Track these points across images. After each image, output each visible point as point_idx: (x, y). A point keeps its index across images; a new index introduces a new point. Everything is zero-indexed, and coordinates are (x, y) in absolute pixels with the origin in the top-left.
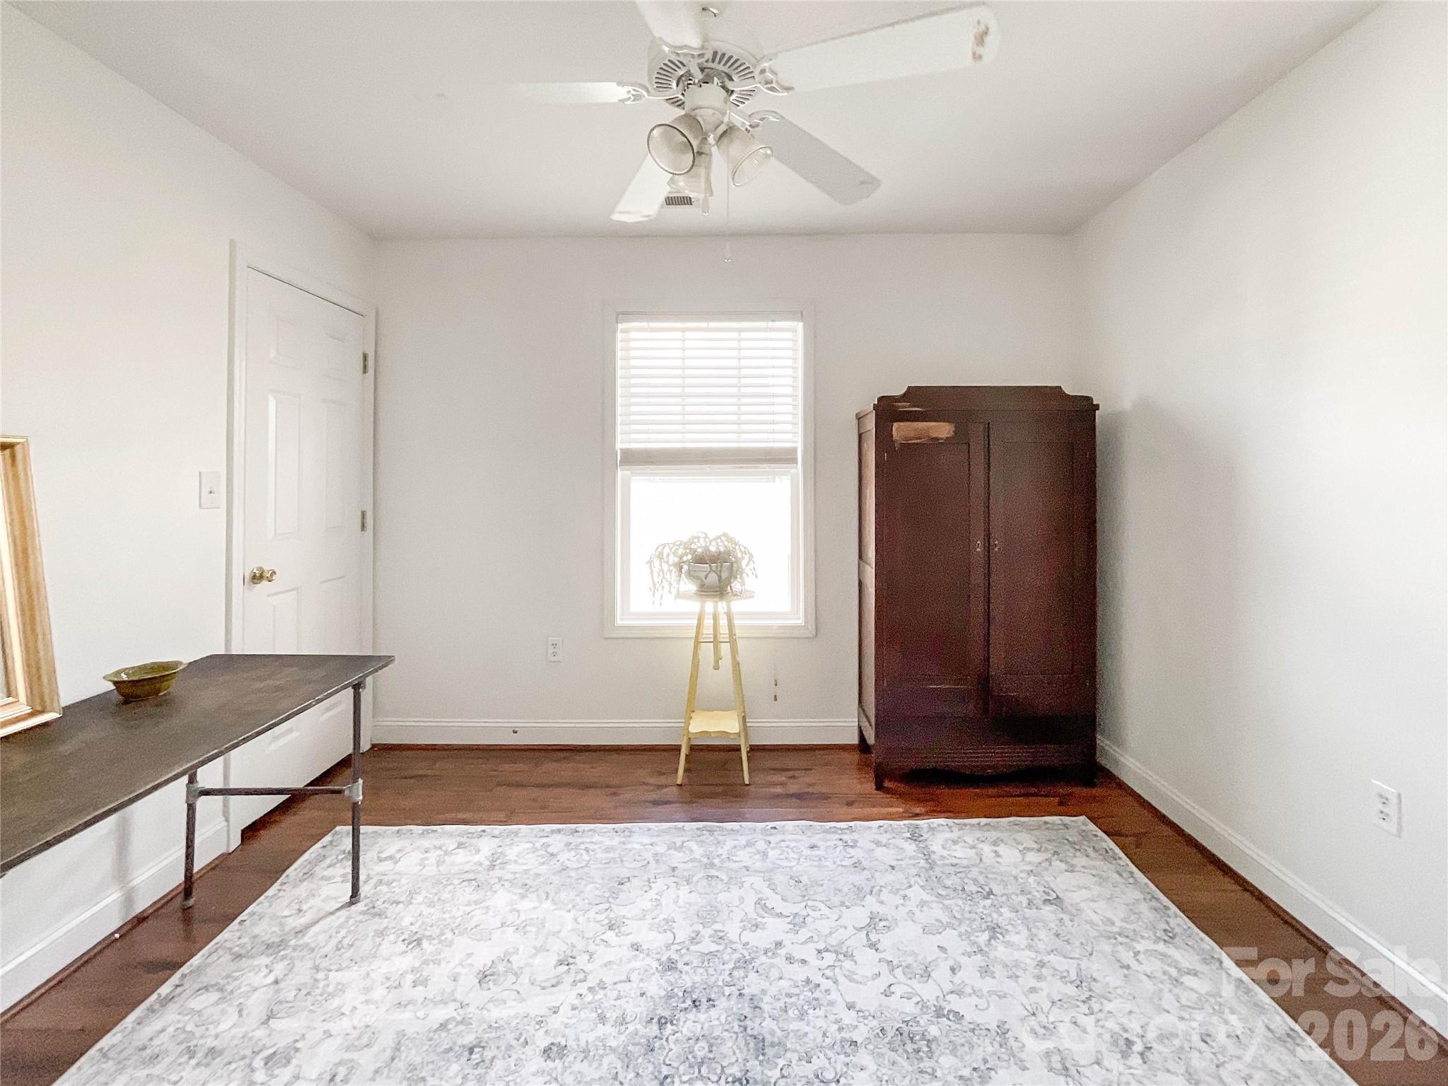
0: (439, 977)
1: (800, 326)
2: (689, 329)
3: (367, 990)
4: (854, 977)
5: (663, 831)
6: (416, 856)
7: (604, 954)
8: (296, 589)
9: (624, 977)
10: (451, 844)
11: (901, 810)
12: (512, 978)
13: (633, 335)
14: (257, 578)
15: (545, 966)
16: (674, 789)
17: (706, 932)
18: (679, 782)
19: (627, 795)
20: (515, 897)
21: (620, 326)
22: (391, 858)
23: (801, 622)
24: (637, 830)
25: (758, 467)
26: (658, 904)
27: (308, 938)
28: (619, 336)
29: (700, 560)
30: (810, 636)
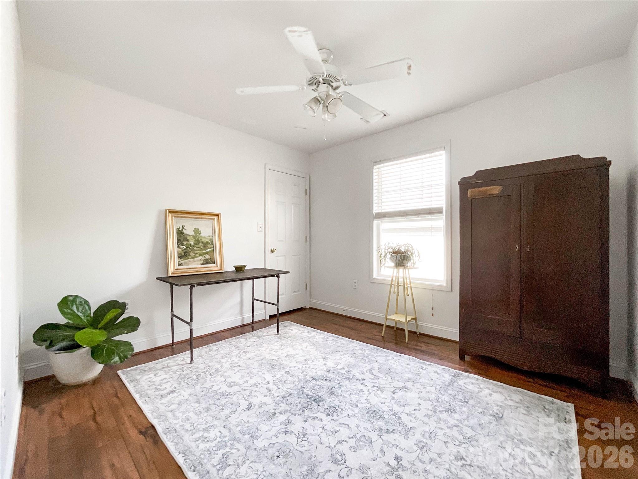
0: (280, 352)
1: (444, 152)
2: (402, 163)
3: (267, 349)
4: (377, 395)
5: (363, 345)
6: (296, 331)
7: (316, 362)
8: (285, 256)
9: (316, 368)
10: (306, 331)
11: (463, 368)
12: (292, 358)
13: (382, 169)
14: (272, 251)
15: (301, 359)
16: (381, 337)
17: (346, 369)
18: (382, 336)
19: (363, 334)
20: (309, 345)
21: (375, 167)
22: (291, 329)
23: (444, 284)
24: (355, 342)
25: (425, 217)
26: (341, 359)
27: (265, 337)
28: (374, 171)
29: (395, 253)
30: (448, 290)
